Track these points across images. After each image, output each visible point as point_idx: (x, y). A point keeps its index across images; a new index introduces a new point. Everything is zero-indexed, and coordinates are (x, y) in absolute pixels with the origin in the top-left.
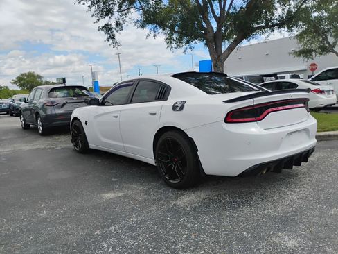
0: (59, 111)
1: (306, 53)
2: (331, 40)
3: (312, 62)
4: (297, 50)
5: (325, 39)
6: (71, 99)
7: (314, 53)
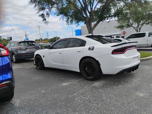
0: (24, 52)
1: (121, 27)
2: (131, 22)
3: (124, 31)
4: (118, 26)
5: (129, 21)
6: (28, 47)
7: (124, 27)
